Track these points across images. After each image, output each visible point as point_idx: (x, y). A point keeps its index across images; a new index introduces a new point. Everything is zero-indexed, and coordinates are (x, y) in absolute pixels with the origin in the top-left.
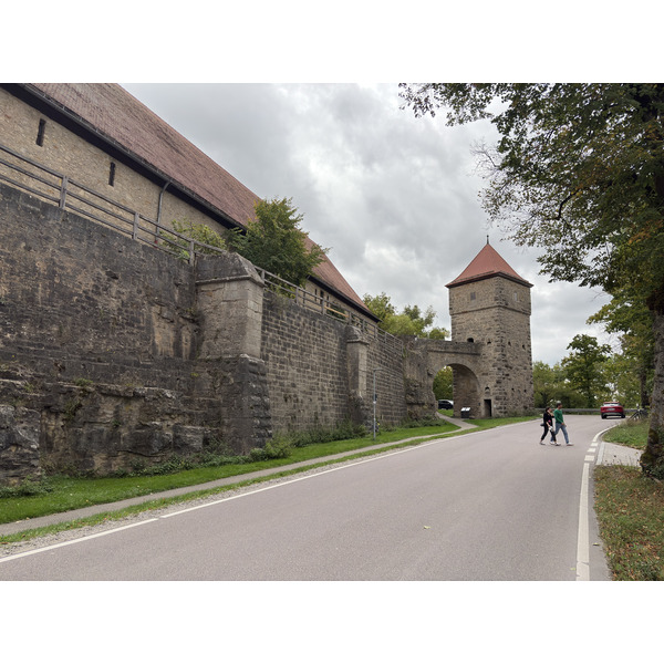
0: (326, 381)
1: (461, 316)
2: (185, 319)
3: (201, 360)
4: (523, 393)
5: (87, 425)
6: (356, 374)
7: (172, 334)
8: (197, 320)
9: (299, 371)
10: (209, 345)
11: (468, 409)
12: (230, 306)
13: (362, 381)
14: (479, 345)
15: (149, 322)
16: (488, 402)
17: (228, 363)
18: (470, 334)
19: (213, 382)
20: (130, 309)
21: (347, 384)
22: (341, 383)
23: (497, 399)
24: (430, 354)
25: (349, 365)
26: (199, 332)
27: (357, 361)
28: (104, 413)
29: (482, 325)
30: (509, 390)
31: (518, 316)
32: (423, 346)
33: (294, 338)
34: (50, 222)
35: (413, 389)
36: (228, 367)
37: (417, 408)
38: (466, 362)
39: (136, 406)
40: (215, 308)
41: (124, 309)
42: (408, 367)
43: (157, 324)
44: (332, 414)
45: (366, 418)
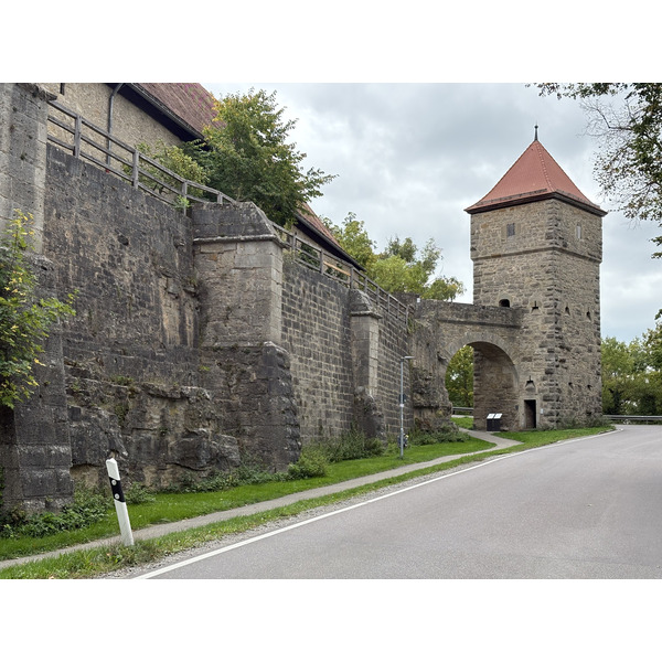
0: (329, 375)
1: (490, 262)
2: (189, 293)
3: (207, 349)
4: (585, 391)
5: (135, 432)
6: (365, 364)
7: (177, 314)
8: (199, 294)
9: (301, 360)
10: (216, 328)
11: (498, 416)
12: (246, 276)
13: (373, 374)
14: (519, 312)
15: (158, 301)
16: (531, 405)
17: (247, 353)
18: (505, 293)
19: (228, 378)
20: (141, 284)
21: (351, 378)
22: (345, 378)
23: (546, 399)
24: (443, 325)
25: (354, 350)
26: (201, 309)
27: (367, 344)
28: (151, 418)
29: (525, 278)
30: (564, 386)
31: (581, 264)
32: (433, 313)
33: (295, 312)
34: (73, 179)
35: (423, 383)
36: (247, 359)
37: (428, 414)
38: (497, 338)
39: (181, 409)
40: (223, 277)
41: (135, 284)
42: (414, 348)
43: (164, 303)
44: (336, 423)
45: (379, 429)
